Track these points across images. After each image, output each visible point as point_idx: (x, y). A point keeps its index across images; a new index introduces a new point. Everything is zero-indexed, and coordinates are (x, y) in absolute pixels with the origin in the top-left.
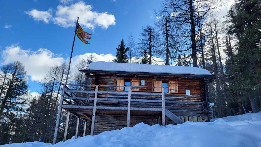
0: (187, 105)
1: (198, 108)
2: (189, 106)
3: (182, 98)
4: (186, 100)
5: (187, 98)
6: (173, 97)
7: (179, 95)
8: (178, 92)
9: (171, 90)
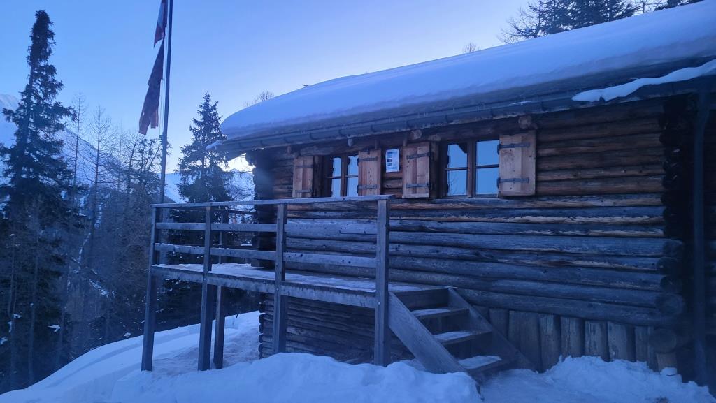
0: (578, 256)
1: (643, 277)
2: (591, 263)
3: (556, 219)
4: (577, 232)
5: (583, 219)
6: (508, 217)
7: (540, 204)
8: (536, 191)
9: (499, 182)
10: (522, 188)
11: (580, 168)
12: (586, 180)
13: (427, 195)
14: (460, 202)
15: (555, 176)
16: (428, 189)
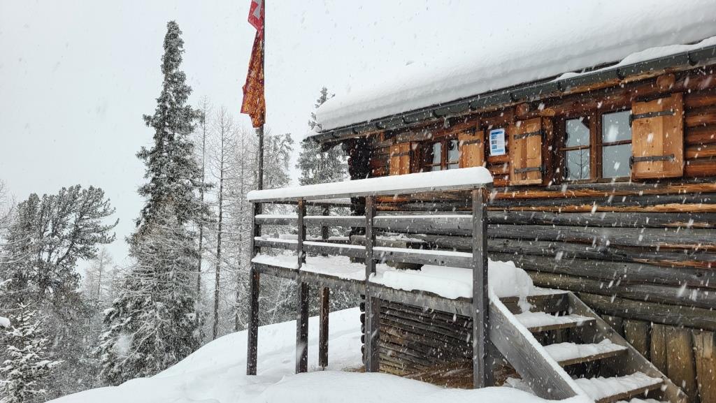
6: (646, 206)
7: (690, 187)
8: (685, 171)
9: (633, 161)
10: (665, 169)
13: (539, 181)
14: (581, 188)
15: (712, 151)
16: (540, 174)
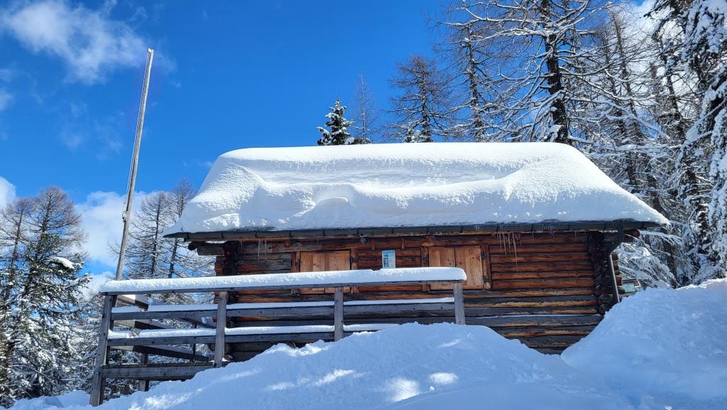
5: (548, 304)
7: (517, 294)
11: (540, 271)
12: (546, 279)
15: (525, 276)
